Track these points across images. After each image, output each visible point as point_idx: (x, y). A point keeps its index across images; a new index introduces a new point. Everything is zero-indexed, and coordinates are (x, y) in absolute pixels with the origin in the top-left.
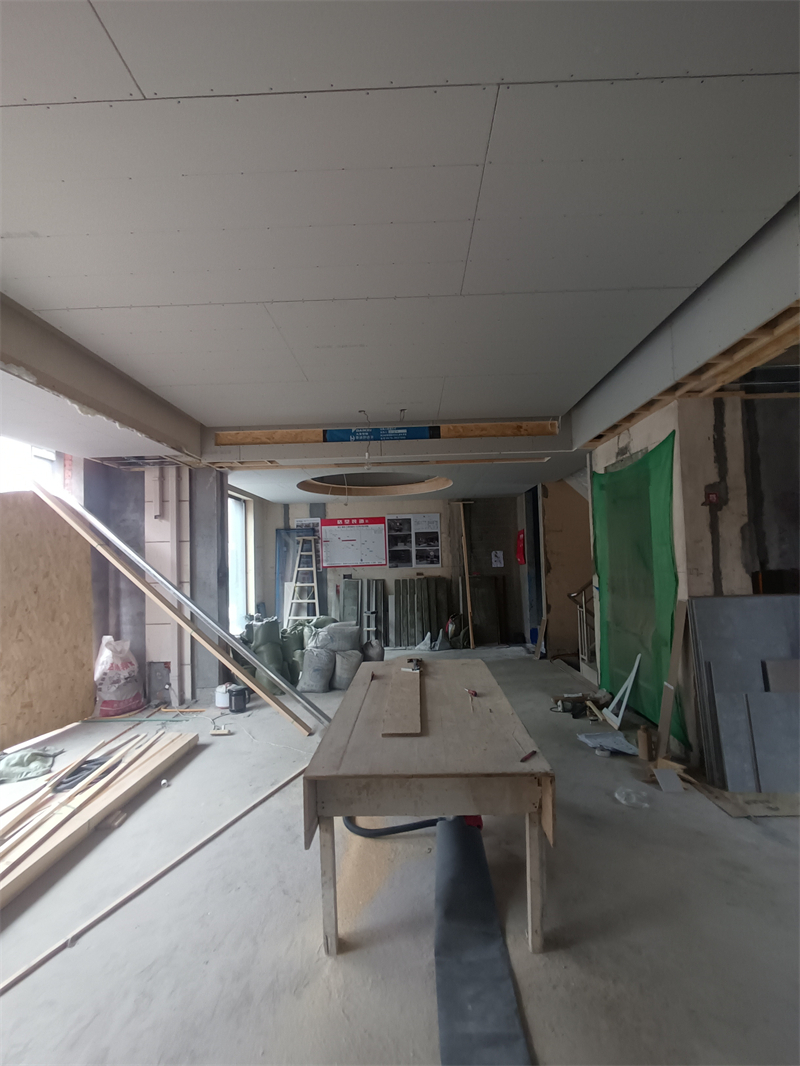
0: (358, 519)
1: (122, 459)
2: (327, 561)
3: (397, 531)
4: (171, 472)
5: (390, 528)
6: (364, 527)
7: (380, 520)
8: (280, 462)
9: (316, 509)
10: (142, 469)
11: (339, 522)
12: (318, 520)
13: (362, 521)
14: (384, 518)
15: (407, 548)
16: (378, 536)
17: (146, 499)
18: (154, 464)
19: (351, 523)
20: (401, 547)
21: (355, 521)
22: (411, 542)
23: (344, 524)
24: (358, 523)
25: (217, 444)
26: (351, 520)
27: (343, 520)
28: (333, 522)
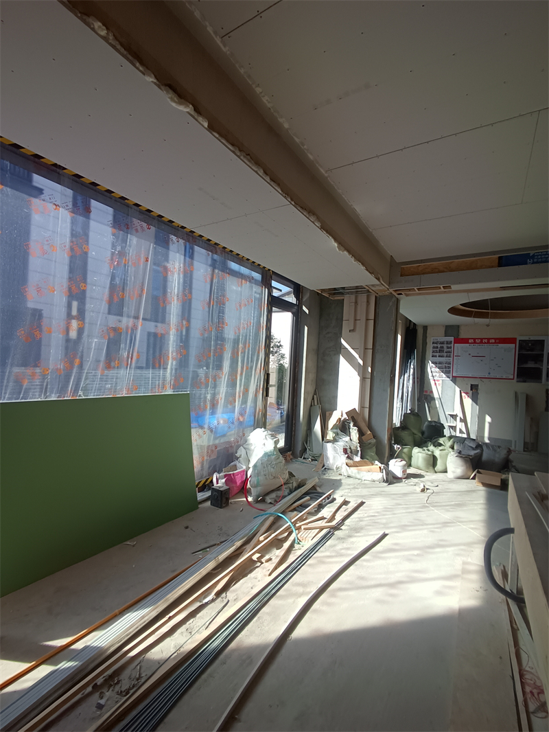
0: (489, 339)
1: (335, 289)
2: (456, 372)
3: (528, 350)
4: (363, 298)
5: (521, 347)
6: (495, 346)
7: (512, 341)
8: (454, 287)
9: (451, 330)
10: (342, 298)
11: (470, 341)
12: (452, 339)
13: (493, 341)
14: (516, 339)
15: (537, 366)
16: (508, 354)
17: (344, 319)
18: (352, 293)
19: (481, 342)
20: (531, 365)
21: (486, 341)
22: (542, 361)
23: (475, 343)
24: (488, 343)
25: (401, 276)
26: (482, 339)
27: (474, 339)
28: (465, 341)
